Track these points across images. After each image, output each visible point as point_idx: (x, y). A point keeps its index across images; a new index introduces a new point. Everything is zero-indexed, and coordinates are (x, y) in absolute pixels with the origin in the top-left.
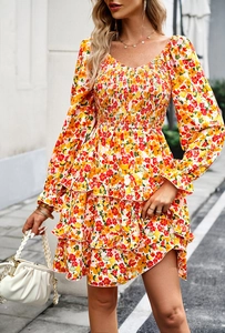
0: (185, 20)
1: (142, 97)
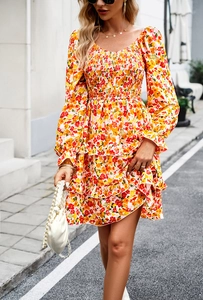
1: (123, 74)
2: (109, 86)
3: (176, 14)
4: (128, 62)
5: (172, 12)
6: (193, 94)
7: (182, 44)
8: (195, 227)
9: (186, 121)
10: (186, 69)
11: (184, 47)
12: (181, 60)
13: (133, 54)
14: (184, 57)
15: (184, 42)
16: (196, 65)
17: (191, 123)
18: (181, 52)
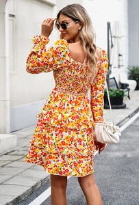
0: (113, 39)
3: (115, 37)
5: (113, 35)
6: (129, 87)
7: (120, 55)
8: (119, 183)
9: (123, 105)
10: (125, 71)
12: (119, 66)
14: (121, 64)
16: (131, 69)
17: (127, 106)
18: (119, 60)
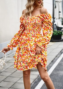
1: (32, 24)
2: (28, 27)
3: (57, 2)
4: (34, 21)
5: (56, 1)
7: (60, 12)
10: (60, 21)
11: (60, 13)
12: (59, 18)
13: (37, 18)
14: (60, 17)
15: (60, 11)
18: (59, 15)
